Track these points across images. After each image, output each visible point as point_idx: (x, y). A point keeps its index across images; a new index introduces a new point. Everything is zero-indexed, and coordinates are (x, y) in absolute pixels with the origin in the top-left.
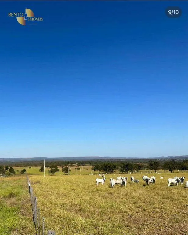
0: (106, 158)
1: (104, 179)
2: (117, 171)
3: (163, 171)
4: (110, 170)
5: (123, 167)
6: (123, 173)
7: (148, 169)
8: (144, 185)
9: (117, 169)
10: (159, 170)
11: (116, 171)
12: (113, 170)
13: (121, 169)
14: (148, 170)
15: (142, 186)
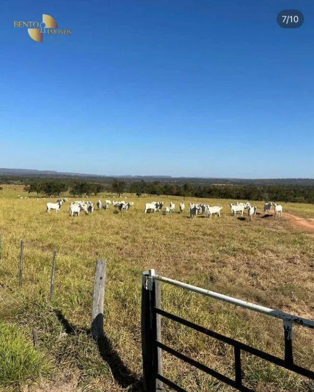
0: (49, 173)
1: (59, 204)
2: (67, 193)
3: (129, 194)
4: (56, 191)
5: (76, 188)
6: (74, 197)
7: (109, 192)
8: (116, 212)
9: (66, 190)
10: (124, 194)
11: (64, 193)
12: (60, 191)
13: (73, 191)
14: (110, 194)
15: (112, 214)
